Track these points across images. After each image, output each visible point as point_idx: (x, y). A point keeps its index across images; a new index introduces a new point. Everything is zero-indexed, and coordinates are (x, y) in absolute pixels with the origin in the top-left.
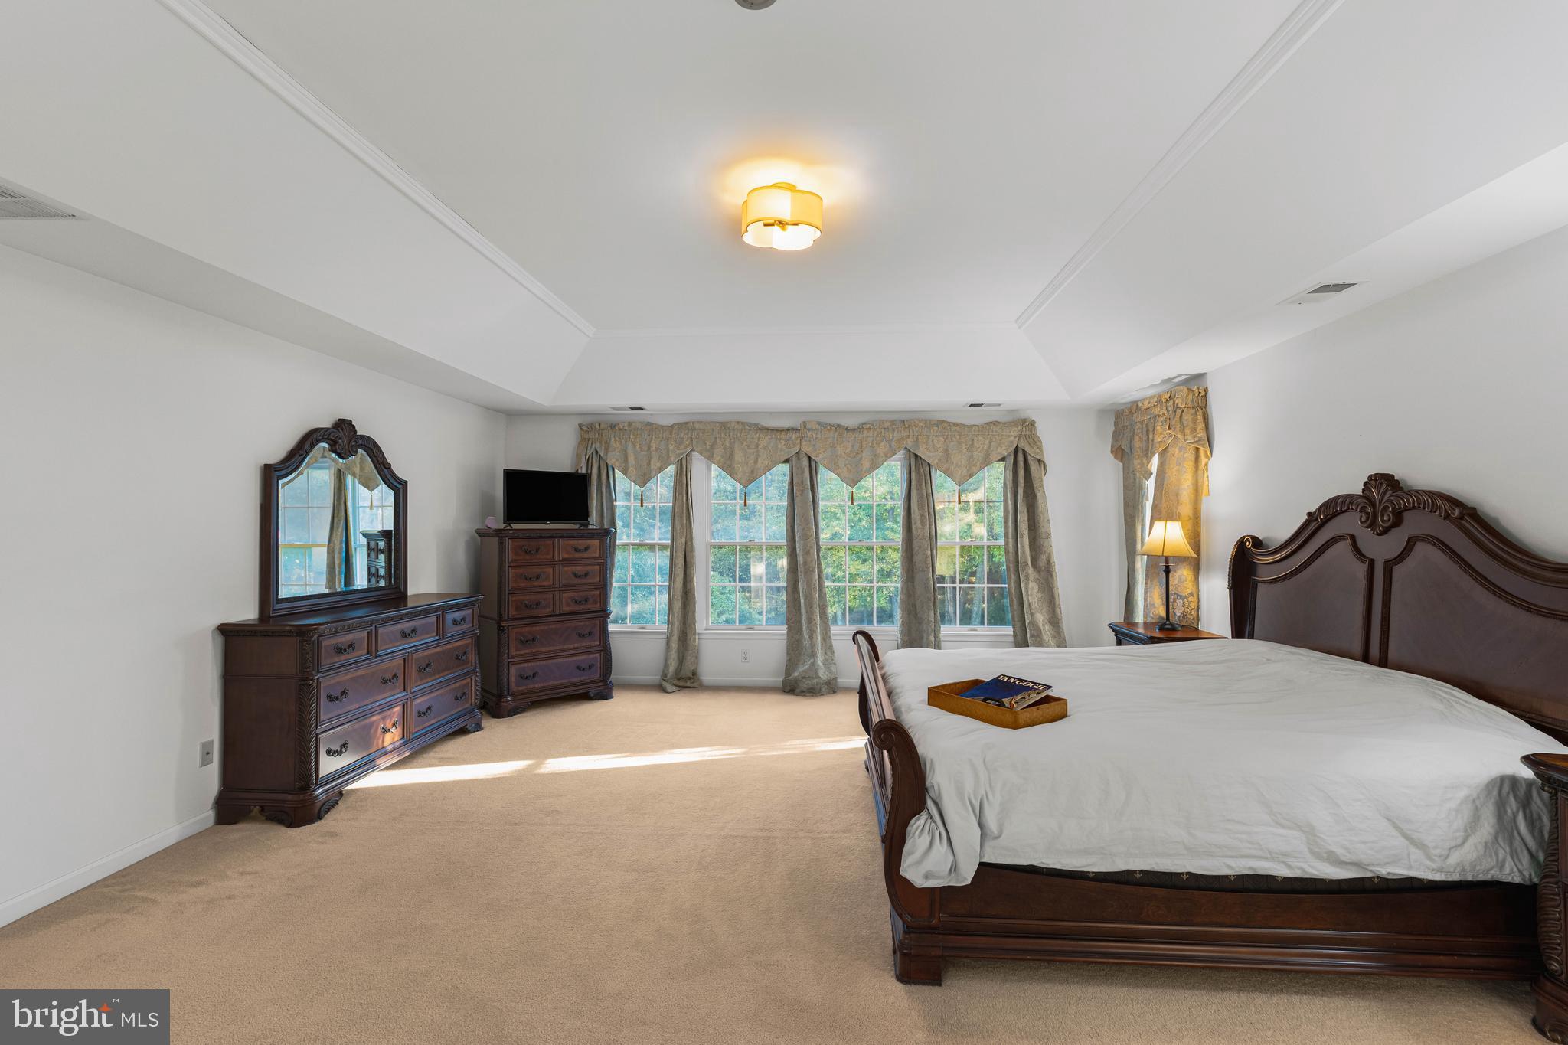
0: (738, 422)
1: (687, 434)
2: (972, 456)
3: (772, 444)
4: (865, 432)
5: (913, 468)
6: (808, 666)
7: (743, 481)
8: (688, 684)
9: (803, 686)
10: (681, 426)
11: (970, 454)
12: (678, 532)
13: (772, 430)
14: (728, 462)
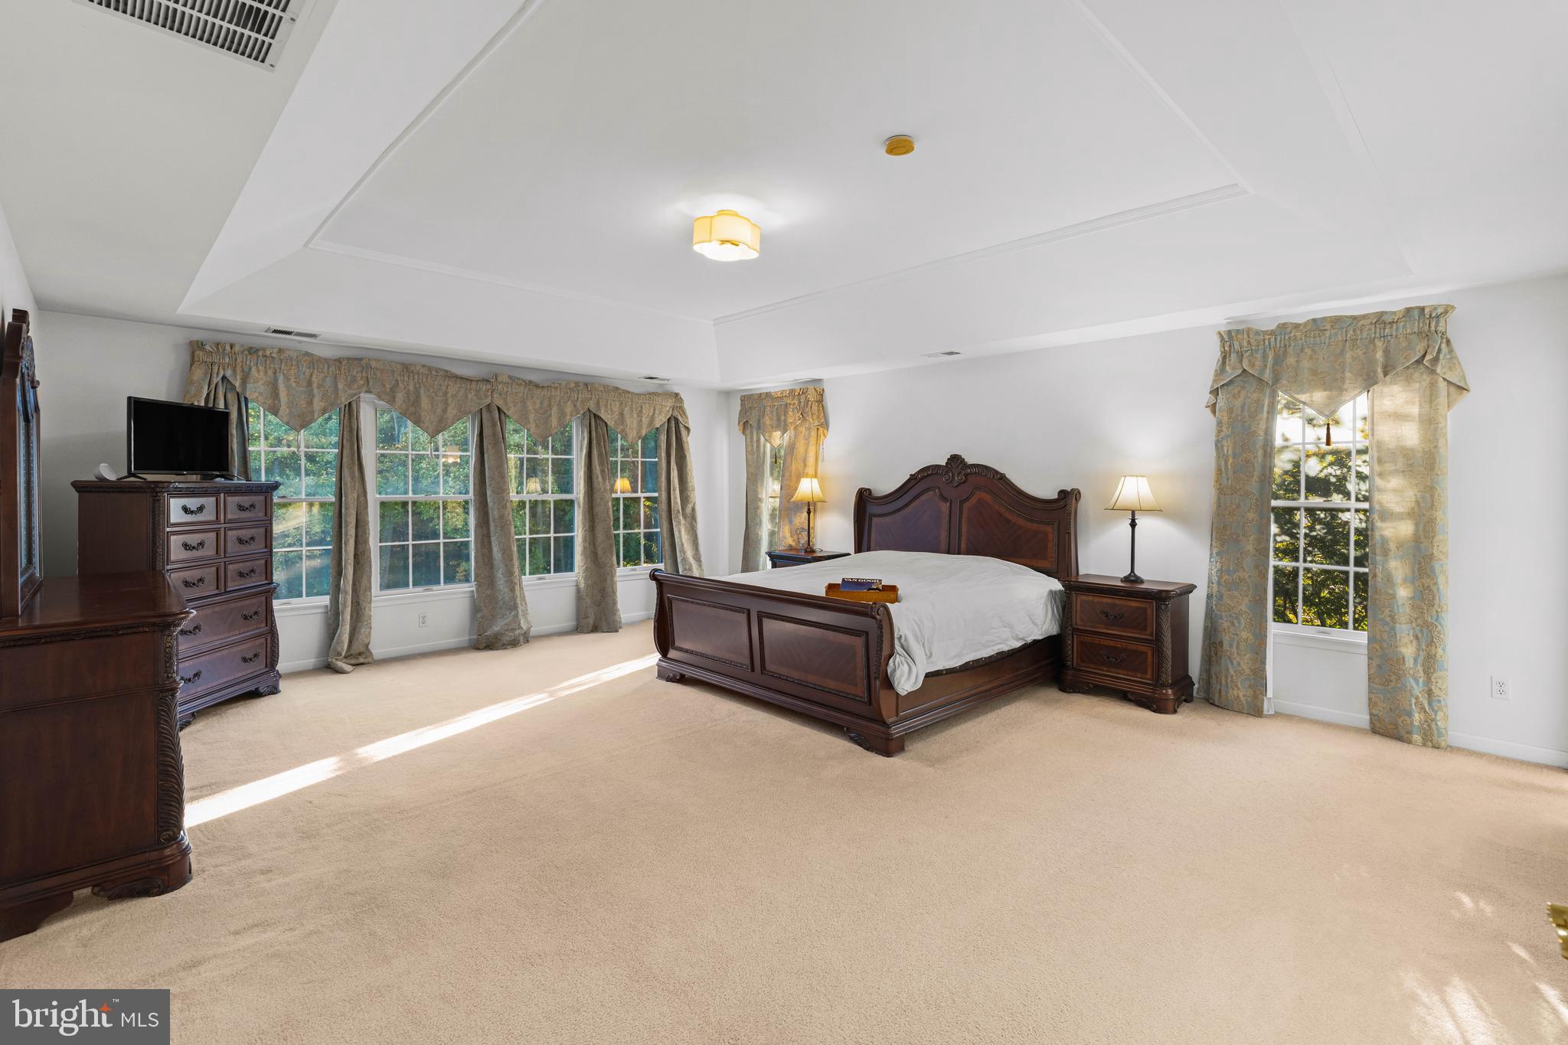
0: (424, 366)
1: (362, 372)
2: (641, 420)
3: (461, 394)
4: (553, 390)
5: (593, 428)
6: (510, 619)
7: (430, 431)
8: (361, 660)
9: (506, 639)
10: (351, 360)
11: (639, 419)
12: (349, 485)
13: (462, 378)
14: (412, 409)
